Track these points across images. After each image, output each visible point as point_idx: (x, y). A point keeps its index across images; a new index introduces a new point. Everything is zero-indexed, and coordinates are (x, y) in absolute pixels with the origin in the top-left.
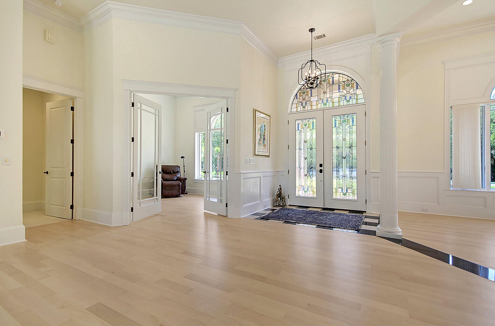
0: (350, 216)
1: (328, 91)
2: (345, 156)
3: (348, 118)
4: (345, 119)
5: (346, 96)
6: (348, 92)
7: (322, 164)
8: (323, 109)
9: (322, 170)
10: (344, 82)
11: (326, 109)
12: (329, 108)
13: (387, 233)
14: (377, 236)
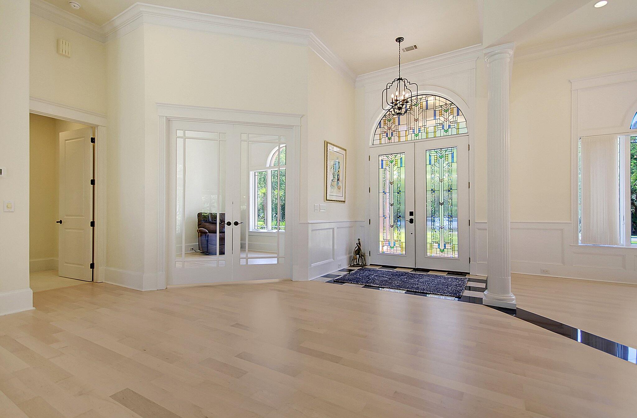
0: (448, 279)
1: (420, 118)
2: (443, 202)
3: (446, 153)
4: (442, 154)
5: (443, 124)
6: (446, 120)
7: (413, 212)
8: (415, 141)
9: (413, 219)
10: (441, 106)
11: (419, 141)
12: (422, 141)
13: (497, 301)
14: (484, 305)
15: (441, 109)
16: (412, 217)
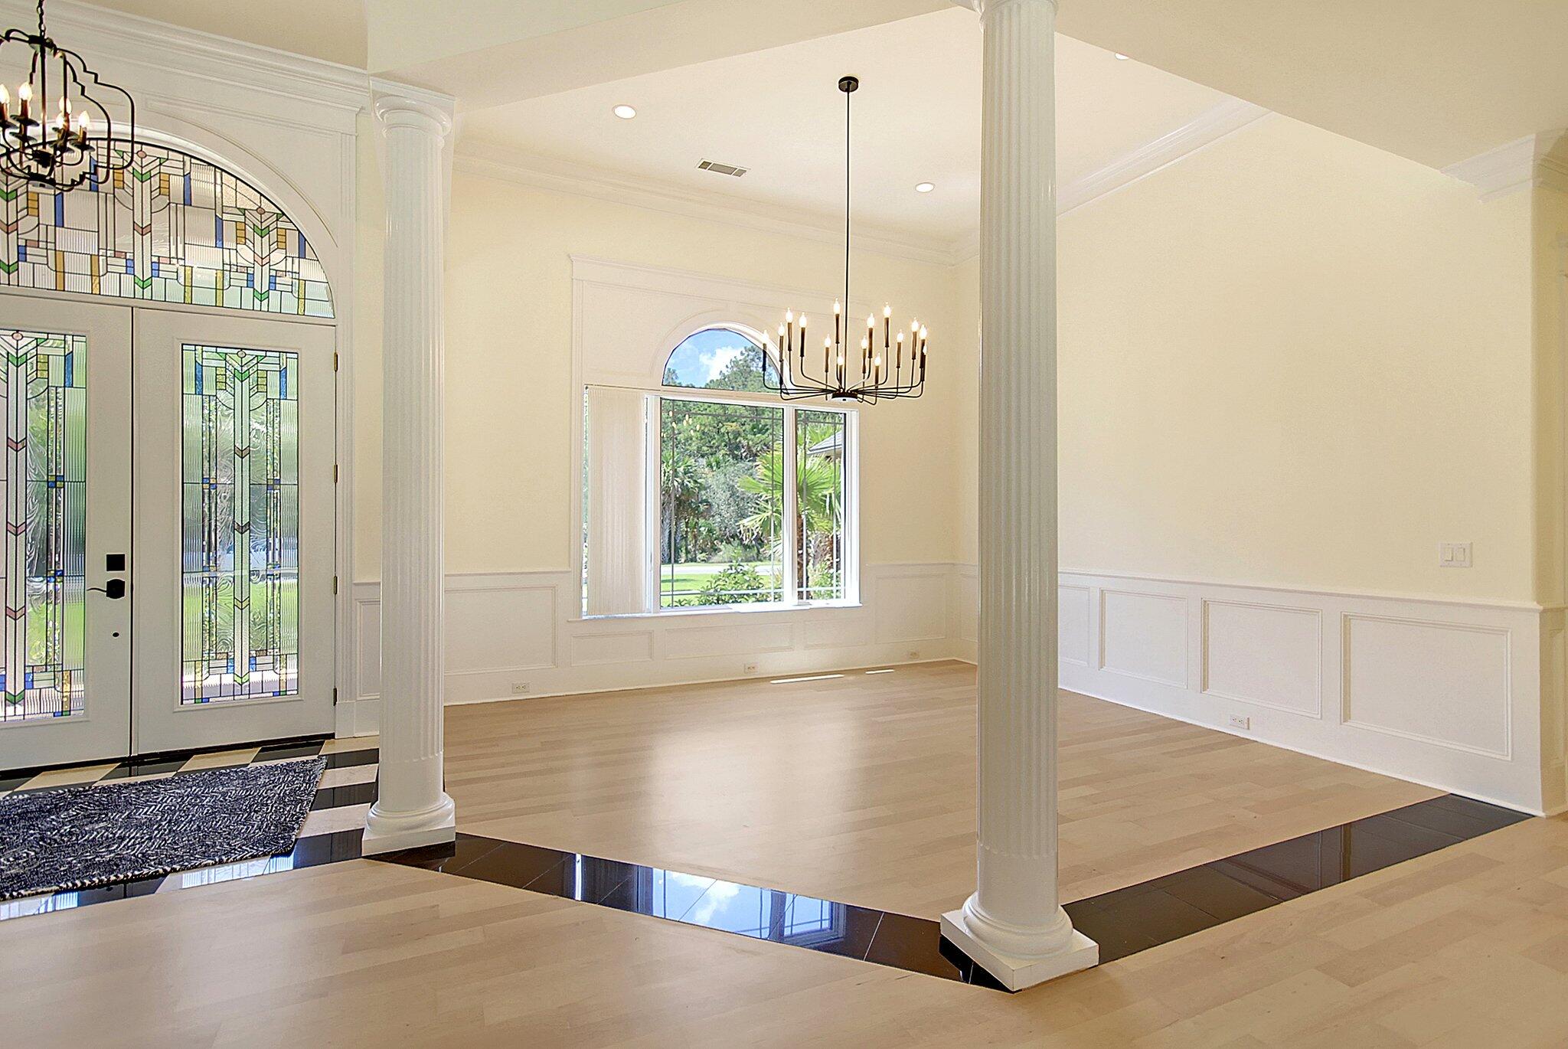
0: (259, 773)
1: (160, 226)
2: (246, 520)
3: (260, 366)
4: (245, 369)
5: (250, 271)
6: (263, 260)
7: (123, 556)
8: (133, 302)
9: (123, 583)
10: (243, 211)
11: (151, 304)
12: (165, 306)
13: (404, 832)
14: (364, 857)
15: (242, 219)
16: (119, 575)
